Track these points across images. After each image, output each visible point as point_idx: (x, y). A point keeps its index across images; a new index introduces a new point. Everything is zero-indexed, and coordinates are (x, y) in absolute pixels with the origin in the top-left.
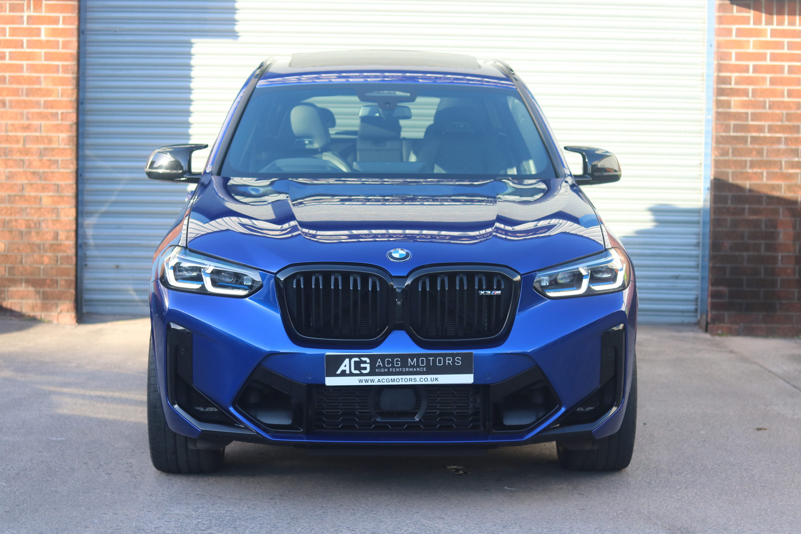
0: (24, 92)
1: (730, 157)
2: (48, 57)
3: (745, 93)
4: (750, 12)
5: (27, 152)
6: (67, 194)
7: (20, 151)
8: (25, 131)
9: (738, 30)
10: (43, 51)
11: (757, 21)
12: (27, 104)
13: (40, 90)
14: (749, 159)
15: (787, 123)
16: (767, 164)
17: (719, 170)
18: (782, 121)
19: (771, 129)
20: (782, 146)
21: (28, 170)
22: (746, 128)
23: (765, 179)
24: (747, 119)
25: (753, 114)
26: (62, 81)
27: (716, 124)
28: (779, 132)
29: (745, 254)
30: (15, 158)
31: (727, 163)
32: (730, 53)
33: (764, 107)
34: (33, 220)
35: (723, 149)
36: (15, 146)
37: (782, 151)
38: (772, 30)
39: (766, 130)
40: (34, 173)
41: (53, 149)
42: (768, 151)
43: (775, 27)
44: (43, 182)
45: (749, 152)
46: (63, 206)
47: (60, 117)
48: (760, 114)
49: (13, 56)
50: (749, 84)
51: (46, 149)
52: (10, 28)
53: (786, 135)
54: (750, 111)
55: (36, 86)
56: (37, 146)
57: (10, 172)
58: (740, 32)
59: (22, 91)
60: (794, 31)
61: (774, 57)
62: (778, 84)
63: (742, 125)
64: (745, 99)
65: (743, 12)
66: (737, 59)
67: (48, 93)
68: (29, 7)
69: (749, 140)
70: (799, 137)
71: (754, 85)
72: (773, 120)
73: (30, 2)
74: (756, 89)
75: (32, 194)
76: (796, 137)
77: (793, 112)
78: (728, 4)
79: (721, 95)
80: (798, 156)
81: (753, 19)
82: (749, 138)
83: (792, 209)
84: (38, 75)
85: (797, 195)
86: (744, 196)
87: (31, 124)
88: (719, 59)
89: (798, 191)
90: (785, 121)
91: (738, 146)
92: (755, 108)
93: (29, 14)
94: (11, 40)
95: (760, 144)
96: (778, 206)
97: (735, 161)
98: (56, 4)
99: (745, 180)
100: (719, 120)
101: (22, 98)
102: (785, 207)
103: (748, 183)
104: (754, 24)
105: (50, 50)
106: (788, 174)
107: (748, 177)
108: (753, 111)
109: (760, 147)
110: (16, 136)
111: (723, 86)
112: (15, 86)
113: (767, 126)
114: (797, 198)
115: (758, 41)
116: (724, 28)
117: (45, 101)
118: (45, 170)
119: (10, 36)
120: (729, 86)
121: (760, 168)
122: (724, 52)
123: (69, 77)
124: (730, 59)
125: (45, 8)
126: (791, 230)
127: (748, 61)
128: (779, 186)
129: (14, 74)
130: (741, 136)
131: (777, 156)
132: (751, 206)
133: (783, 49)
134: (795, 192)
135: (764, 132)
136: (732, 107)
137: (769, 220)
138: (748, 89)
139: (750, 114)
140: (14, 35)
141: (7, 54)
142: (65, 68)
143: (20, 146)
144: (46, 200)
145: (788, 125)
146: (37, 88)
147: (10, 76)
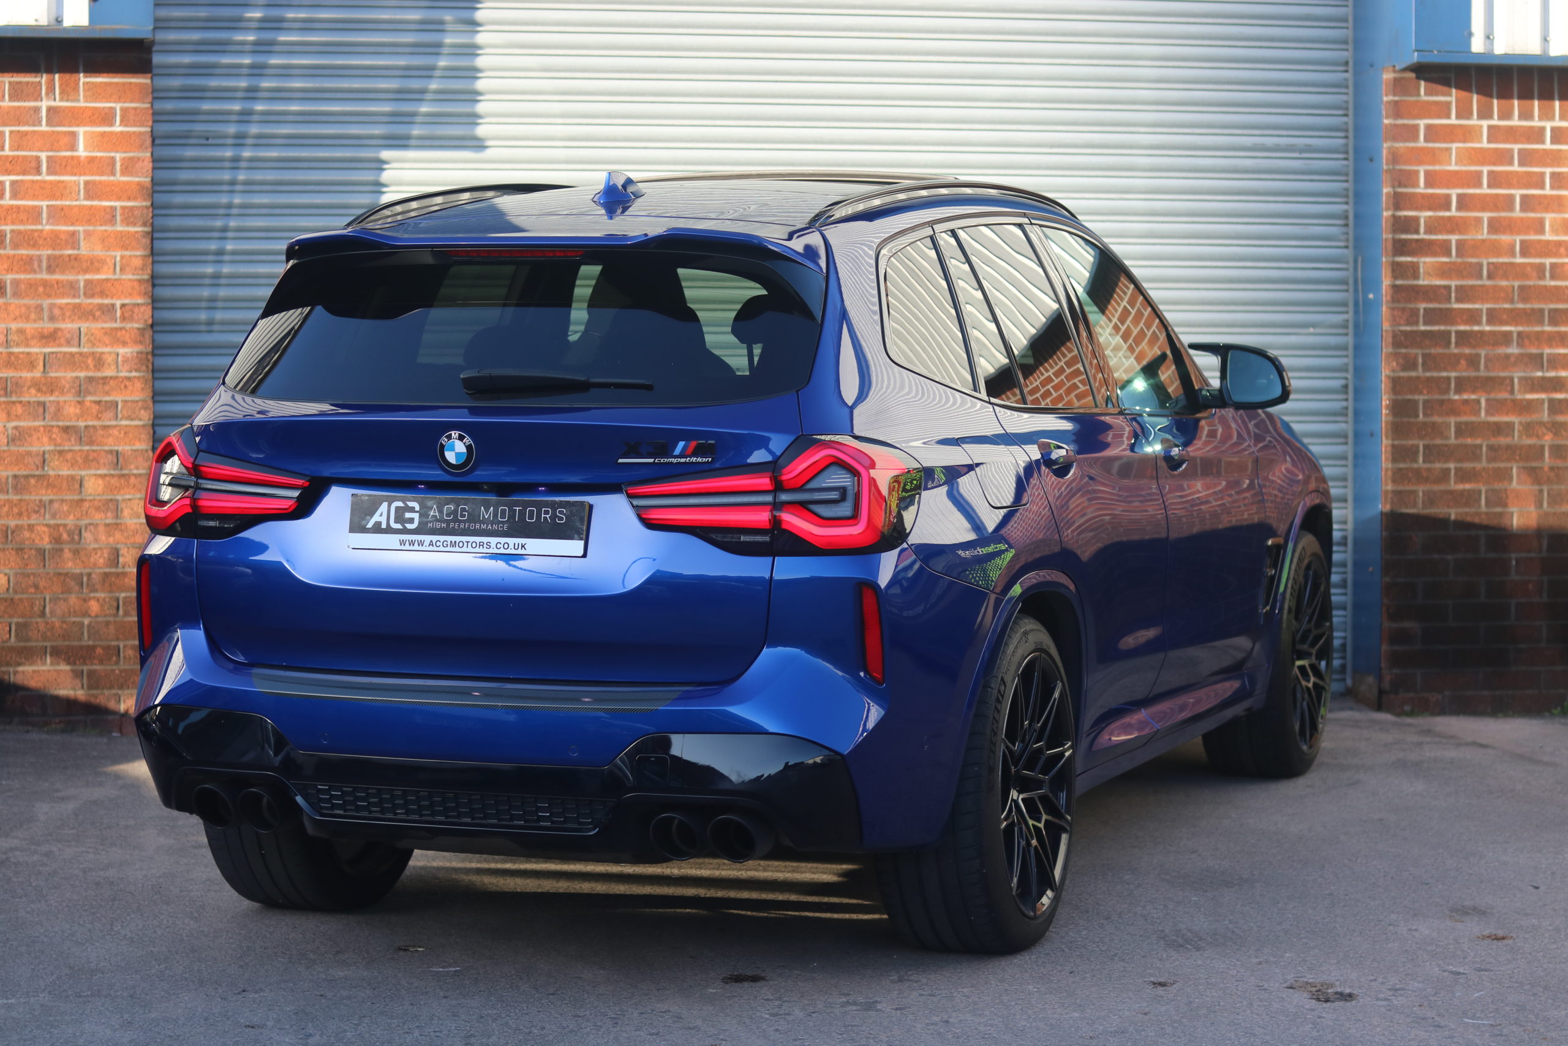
0: (44, 265)
1: (1419, 372)
2: (92, 190)
3: (1444, 248)
4: (1451, 95)
5: (52, 386)
6: (135, 472)
7: (36, 385)
8: (45, 345)
9: (1428, 128)
10: (81, 180)
11: (1464, 111)
12: (49, 289)
13: (76, 258)
14: (1453, 374)
15: (1520, 306)
16: (1487, 384)
17: (1399, 397)
18: (1512, 301)
19: (1493, 317)
20: (1514, 350)
21: (54, 423)
22: (1446, 316)
23: (1484, 413)
24: (1449, 300)
25: (1459, 289)
26: (123, 242)
27: (1393, 309)
28: (1506, 323)
29: (1450, 557)
30: (26, 398)
31: (1414, 385)
32: (1417, 172)
33: (1480, 277)
34: (65, 526)
35: (1406, 357)
36: (26, 375)
37: (1512, 359)
38: (1490, 128)
39: (1484, 319)
40: (66, 429)
41: (105, 379)
42: (1488, 359)
43: (1495, 122)
44: (86, 448)
45: (1453, 361)
46: (128, 497)
47: (118, 314)
48: (1472, 287)
49: (18, 190)
50: (1452, 232)
51: (90, 379)
52: (11, 132)
53: (1520, 329)
54: (1453, 283)
55: (69, 252)
56: (70, 375)
57: (16, 428)
58: (1432, 133)
59: (40, 261)
60: (1532, 129)
61: (1495, 180)
62: (1504, 233)
63: (1441, 310)
64: (1445, 259)
65: (1437, 93)
66: (1429, 184)
67: (93, 264)
68: (51, 89)
69: (1453, 340)
70: (1543, 332)
71: (1460, 233)
72: (1496, 300)
73: (54, 79)
74: (1465, 240)
75: (65, 472)
76: (1538, 333)
77: (1531, 283)
78: (1411, 79)
79: (1402, 254)
80: (1542, 368)
81: (1457, 107)
82: (1453, 335)
83: (1534, 469)
84: (71, 228)
85: (1543, 443)
86: (1446, 445)
87: (60, 329)
88: (1396, 184)
89: (1544, 435)
90: (1518, 302)
91: (1433, 351)
92: (1463, 277)
93: (52, 104)
94: (14, 157)
95: (1474, 347)
96: (1509, 465)
97: (1429, 379)
98: (106, 84)
99: (1448, 414)
100: (1398, 301)
101: (39, 276)
102: (1521, 464)
103: (1452, 420)
104: (1458, 117)
105: (97, 178)
106: (1525, 403)
107: (1453, 409)
108: (1459, 283)
109: (1473, 351)
110: (28, 353)
111: (1404, 236)
112: (24, 252)
113: (1485, 312)
114: (1542, 447)
115: (1467, 149)
116: (1404, 125)
117: (88, 282)
118: (90, 423)
119: (11, 149)
120: (1415, 237)
121: (1473, 392)
122: (1405, 171)
123: (136, 232)
124: (1417, 185)
125: (84, 90)
126: (1532, 508)
127: (1448, 187)
128: (1510, 426)
129: (21, 227)
130: (1439, 331)
131: (1504, 369)
132: (1459, 465)
133: (1511, 163)
134: (1538, 436)
135: (1479, 323)
136: (1422, 276)
137: (1493, 491)
138: (1450, 241)
139: (1453, 288)
140: (22, 148)
141: (7, 185)
142: (128, 215)
143: (37, 374)
144: (93, 484)
145: (1523, 309)
146: (71, 256)
147: (14, 232)
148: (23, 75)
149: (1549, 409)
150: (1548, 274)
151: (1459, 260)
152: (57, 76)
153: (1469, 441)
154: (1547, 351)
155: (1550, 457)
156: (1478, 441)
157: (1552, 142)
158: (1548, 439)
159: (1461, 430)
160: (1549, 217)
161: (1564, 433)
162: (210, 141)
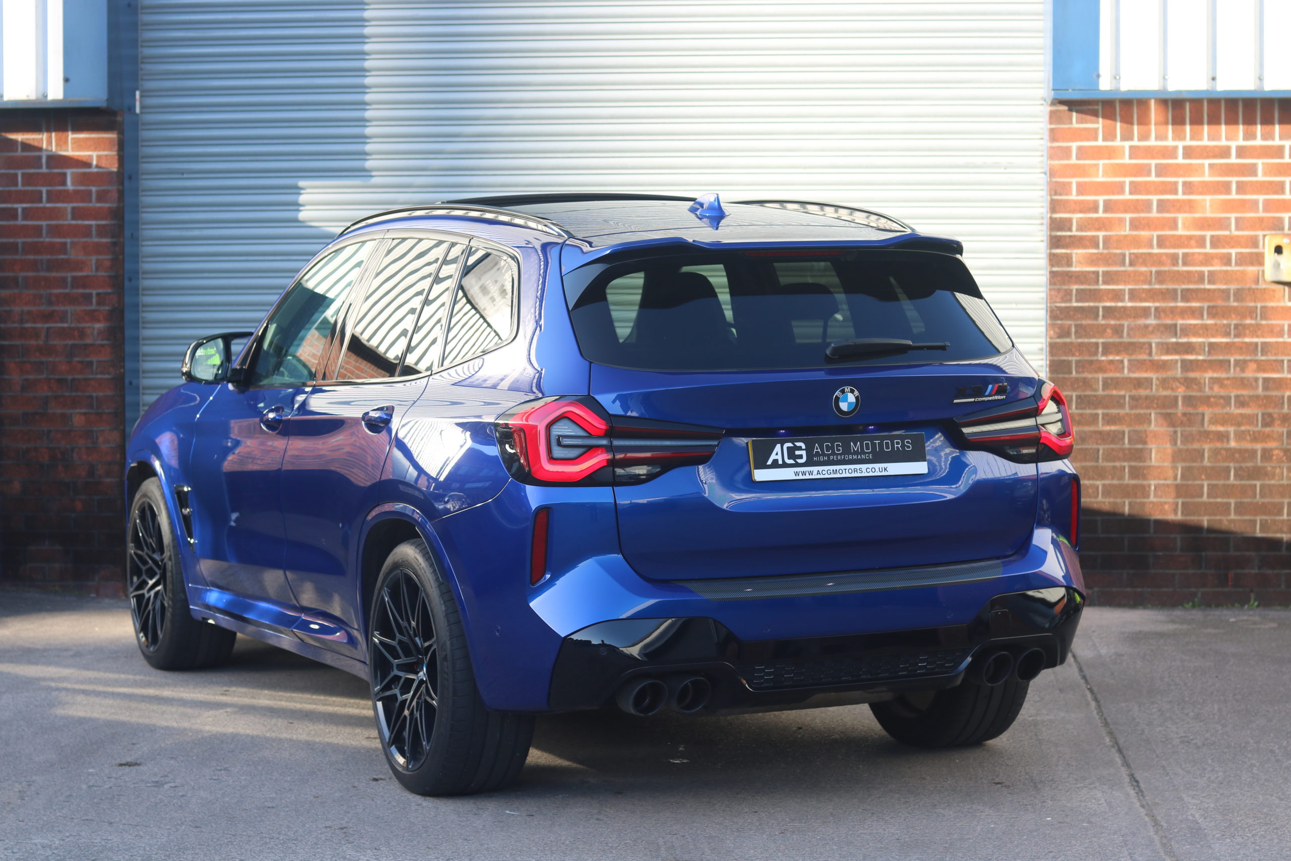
0: (45, 266)
1: (1073, 339)
2: (77, 214)
3: (1094, 242)
4: (1098, 123)
5: (50, 351)
6: (107, 411)
7: (39, 349)
8: (47, 322)
9: (1080, 149)
10: (69, 206)
11: (1109, 135)
12: (49, 283)
13: (66, 261)
14: (1101, 340)
15: (1157, 287)
16: (1130, 348)
17: (1056, 358)
18: (1150, 283)
19: (1133, 295)
20: (1152, 321)
21: (52, 377)
22: (1095, 295)
23: (1126, 371)
24: (1097, 282)
25: (1106, 274)
26: (98, 249)
27: (1050, 290)
28: (1145, 300)
29: (1099, 483)
30: (32, 359)
31: (1068, 348)
32: (1070, 184)
33: (1123, 264)
34: (59, 448)
35: (1061, 327)
36: (33, 342)
37: (1150, 329)
38: (1131, 147)
39: (1127, 297)
40: (60, 381)
41: (86, 346)
42: (1130, 329)
43: (1135, 142)
44: (74, 394)
45: (1101, 331)
46: (102, 428)
47: (94, 300)
48: (1116, 272)
49: (27, 214)
50: (1099, 229)
51: (74, 346)
52: (23, 174)
53: (1157, 304)
54: (1101, 270)
55: (62, 257)
56: (63, 343)
57: (26, 380)
58: (1083, 153)
59: (42, 264)
60: (1166, 147)
61: (1136, 188)
62: (1143, 229)
63: (1090, 290)
64: (1093, 251)
65: (1086, 122)
66: (1079, 193)
67: (78, 265)
68: (49, 143)
69: (1101, 313)
70: (1176, 307)
71: (1106, 230)
72: (1136, 282)
73: (51, 137)
74: (1110, 236)
75: (58, 411)
76: (1172, 307)
77: (1166, 269)
78: (1064, 111)
79: (1057, 247)
80: (1175, 335)
81: (1103, 132)
82: (1101, 310)
83: (1169, 414)
84: (63, 240)
85: (1176, 394)
86: (1095, 396)
87: (55, 311)
88: (1053, 193)
89: (1178, 388)
90: (1155, 284)
91: (1084, 322)
92: (1109, 265)
93: (50, 153)
94: (25, 191)
95: (1119, 319)
96: (1148, 411)
97: (1081, 344)
98: (87, 139)
99: (1096, 372)
100: (1055, 284)
101: (42, 274)
102: (1158, 411)
103: (1100, 376)
104: (1104, 139)
105: (80, 205)
106: (1161, 363)
107: (1101, 368)
108: (1106, 269)
109: (1118, 322)
110: (34, 328)
111: (1059, 233)
112: (31, 257)
113: (1127, 292)
114: (1176, 398)
115: (1112, 165)
116: (1059, 147)
117: (74, 278)
118: (76, 377)
119: (23, 185)
120: (1068, 233)
121: (1118, 354)
122: (1061, 183)
123: (107, 243)
124: (1070, 194)
125: (72, 144)
126: (1168, 446)
127: (1096, 194)
128: (1149, 381)
129: (29, 240)
130: (1089, 307)
131: (1144, 336)
132: (1106, 411)
133: (1149, 175)
134: (1172, 389)
135: (1123, 300)
136: (1074, 264)
137: (1136, 432)
138: (1098, 237)
139: (1101, 273)
140: (29, 185)
141: (20, 211)
142: (101, 230)
143: (41, 342)
144: (78, 419)
145: (1160, 289)
146: (62, 259)
147: (24, 243)
148: (30, 133)
149: (1181, 367)
150: (1180, 262)
151: (1106, 251)
152: (53, 134)
153: (1114, 392)
154: (1180, 322)
155: (1183, 405)
156: (1122, 393)
157: (1184, 158)
158: (1181, 391)
159: (1107, 384)
160: (1181, 217)
161: (1194, 386)
162: (185, 176)
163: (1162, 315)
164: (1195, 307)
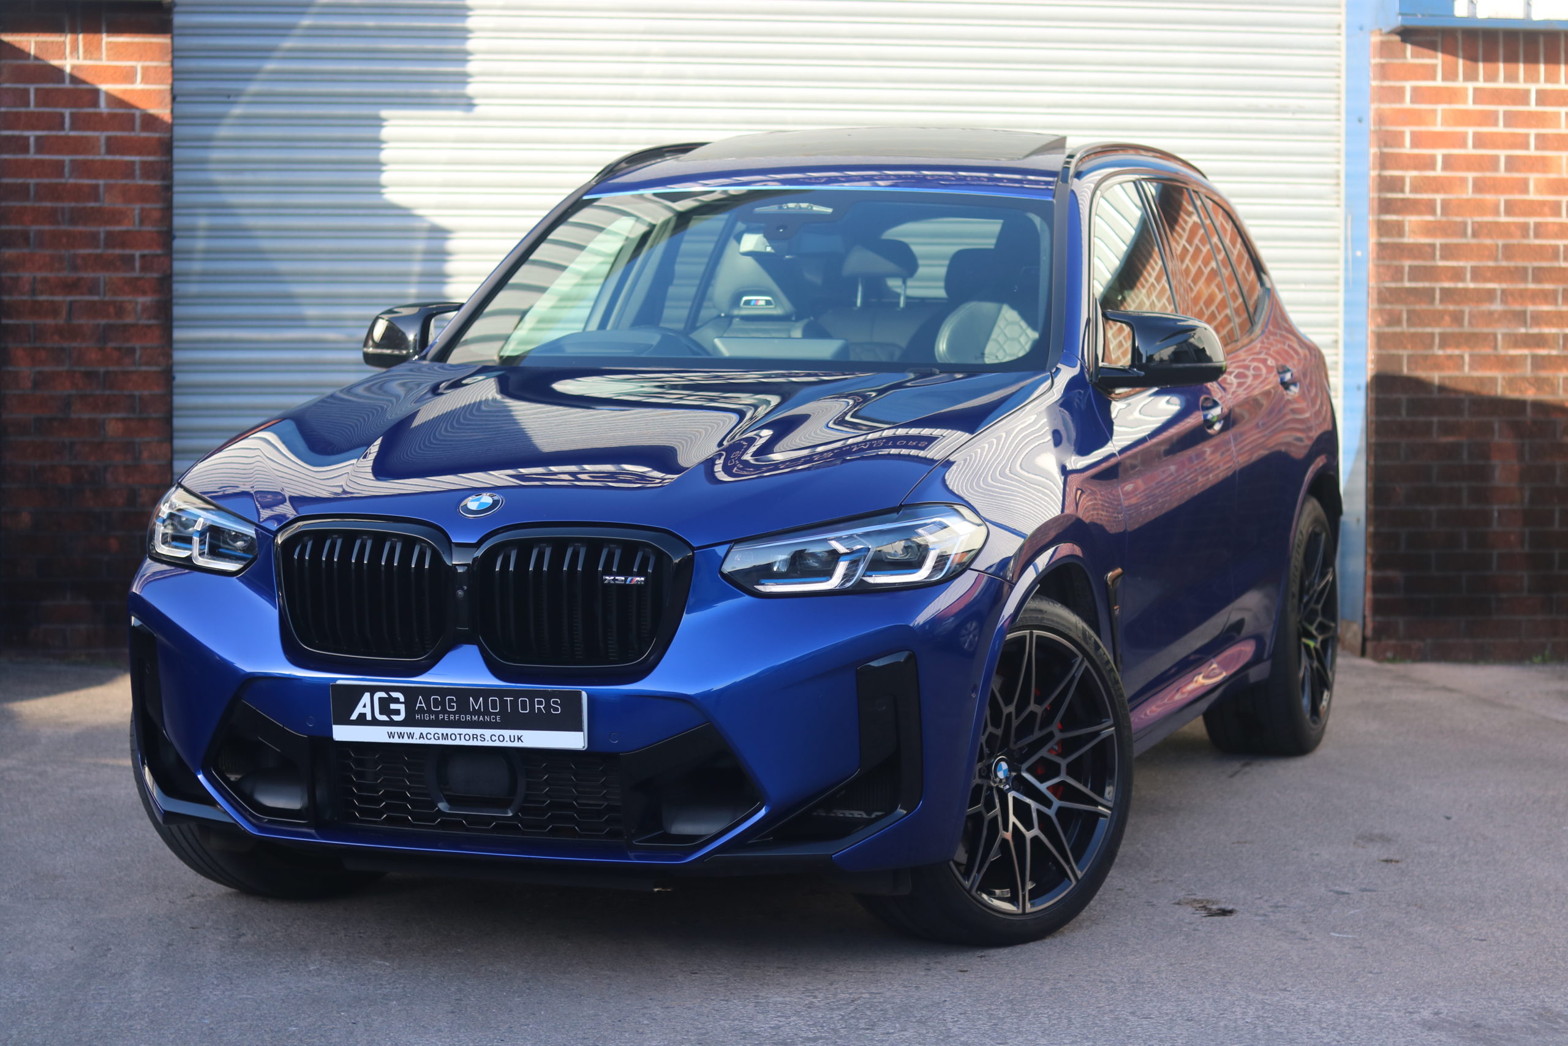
0: (67, 216)
1: (1404, 328)
2: (113, 146)
3: (1430, 207)
4: (1436, 57)
5: (73, 332)
6: (154, 415)
7: (59, 331)
8: (69, 293)
9: (1415, 90)
10: (103, 135)
11: (1450, 74)
12: (74, 240)
13: (99, 210)
14: (1437, 330)
15: (1504, 264)
16: (1471, 339)
17: (1384, 352)
18: (1496, 259)
19: (1477, 274)
20: (1497, 307)
21: (77, 368)
22: (1431, 273)
23: (1466, 368)
24: (1433, 257)
25: (1444, 247)
27: (1378, 266)
28: (1490, 280)
29: (1433, 508)
30: (49, 345)
31: (1399, 340)
32: (1402, 133)
33: (1464, 234)
34: (86, 467)
35: (1390, 313)
36: (50, 321)
37: (1496, 316)
38: (1476, 90)
39: (1468, 276)
40: (87, 375)
41: (126, 327)
42: (1472, 315)
43: (1481, 84)
44: (108, 392)
45: (1437, 318)
46: (147, 439)
47: (137, 265)
48: (1457, 246)
49: (42, 145)
50: (1437, 191)
51: (109, 327)
52: (37, 90)
53: (1504, 286)
54: (1438, 241)
55: (92, 204)
56: (92, 322)
57: (40, 373)
58: (1419, 95)
59: (63, 213)
60: (1516, 91)
62: (1488, 192)
63: (1425, 267)
64: (1429, 218)
65: (1423, 57)
66: (1414, 144)
67: (115, 216)
68: (75, 48)
69: (1437, 296)
70: (1526, 290)
71: (1445, 192)
72: (1481, 257)
73: (77, 40)
74: (1450, 200)
75: (86, 416)
76: (1521, 290)
77: (1515, 242)
78: (1396, 42)
79: (1388, 212)
80: (1525, 324)
81: (1443, 70)
82: (1437, 292)
83: (1516, 423)
84: (93, 182)
85: (1525, 397)
86: (1430, 399)
87: (82, 278)
88: (1382, 144)
89: (1527, 389)
90: (1502, 260)
91: (1418, 307)
92: (1447, 236)
93: (76, 62)
94: (39, 113)
95: (1458, 303)
96: (1491, 419)
97: (1413, 335)
98: (128, 44)
99: (1431, 369)
100: (1383, 258)
101: (63, 228)
102: (1503, 418)
103: (1437, 375)
104: (1444, 79)
105: (119, 134)
106: (1508, 358)
107: (1440, 364)
108: (1443, 241)
109: (1458, 308)
110: (52, 302)
111: (1390, 195)
112: (48, 204)
113: (1469, 269)
114: (1525, 402)
115: (1452, 110)
116: (1389, 87)
117: (109, 234)
118: (111, 368)
119: (37, 105)
120: (1400, 196)
121: (1458, 346)
122: (1391, 132)
123: (156, 186)
124: (1402, 145)
125: (107, 50)
126: (1515, 462)
127: (1433, 147)
128: (1493, 381)
129: (46, 181)
130: (1423, 288)
131: (1489, 325)
132: (1442, 418)
133: (1496, 124)
134: (1521, 391)
135: (1463, 280)
136: (1407, 234)
137: (1477, 444)
138: (1435, 200)
139: (1438, 247)
140: (46, 105)
141: (32, 140)
142: (148, 170)
143: (61, 321)
144: (113, 426)
145: (1508, 268)
146: (92, 208)
147: (37, 185)
148: (48, 34)
149: (1532, 364)
150: (1531, 233)
152: (81, 37)
153: (1453, 395)
154: (1531, 308)
155: (1532, 412)
156: (1462, 396)
157: (1537, 104)
158: (1531, 394)
159: (1444, 385)
160: (1533, 178)
161: (1546, 388)
163: (1510, 299)
164: (1548, 290)
